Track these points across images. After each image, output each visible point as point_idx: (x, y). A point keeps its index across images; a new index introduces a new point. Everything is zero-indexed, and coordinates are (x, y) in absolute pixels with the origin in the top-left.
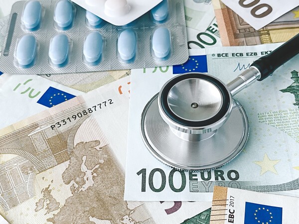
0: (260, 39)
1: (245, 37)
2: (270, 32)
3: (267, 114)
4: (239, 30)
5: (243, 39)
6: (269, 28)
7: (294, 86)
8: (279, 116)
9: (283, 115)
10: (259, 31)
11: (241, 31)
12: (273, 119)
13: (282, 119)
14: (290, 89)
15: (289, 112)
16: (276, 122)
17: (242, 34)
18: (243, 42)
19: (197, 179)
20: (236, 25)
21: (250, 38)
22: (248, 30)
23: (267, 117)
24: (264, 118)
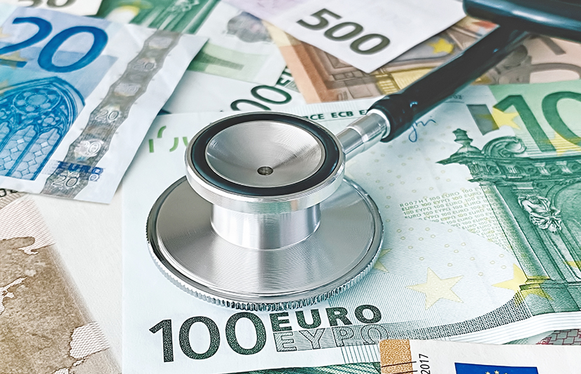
0: (377, 87)
1: (347, 85)
2: (394, 75)
3: (418, 203)
4: (334, 75)
5: (345, 89)
6: (390, 69)
7: (463, 153)
8: (444, 203)
9: (452, 201)
10: (372, 75)
11: (338, 77)
12: (434, 209)
13: (450, 207)
14: (456, 158)
15: (462, 194)
16: (439, 214)
17: (341, 82)
18: (345, 93)
20: (327, 69)
22: (350, 74)
23: (421, 207)
24: (414, 210)
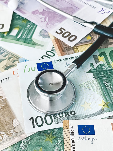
0: (74, 51)
1: (67, 51)
2: (78, 47)
3: (82, 84)
5: (67, 52)
6: (77, 46)
8: (88, 84)
10: (73, 48)
11: (65, 49)
14: (90, 71)
15: (92, 81)
16: (87, 86)
18: (67, 53)
19: (57, 118)
20: (63, 46)
21: (69, 51)
23: (83, 85)
24: (82, 85)
